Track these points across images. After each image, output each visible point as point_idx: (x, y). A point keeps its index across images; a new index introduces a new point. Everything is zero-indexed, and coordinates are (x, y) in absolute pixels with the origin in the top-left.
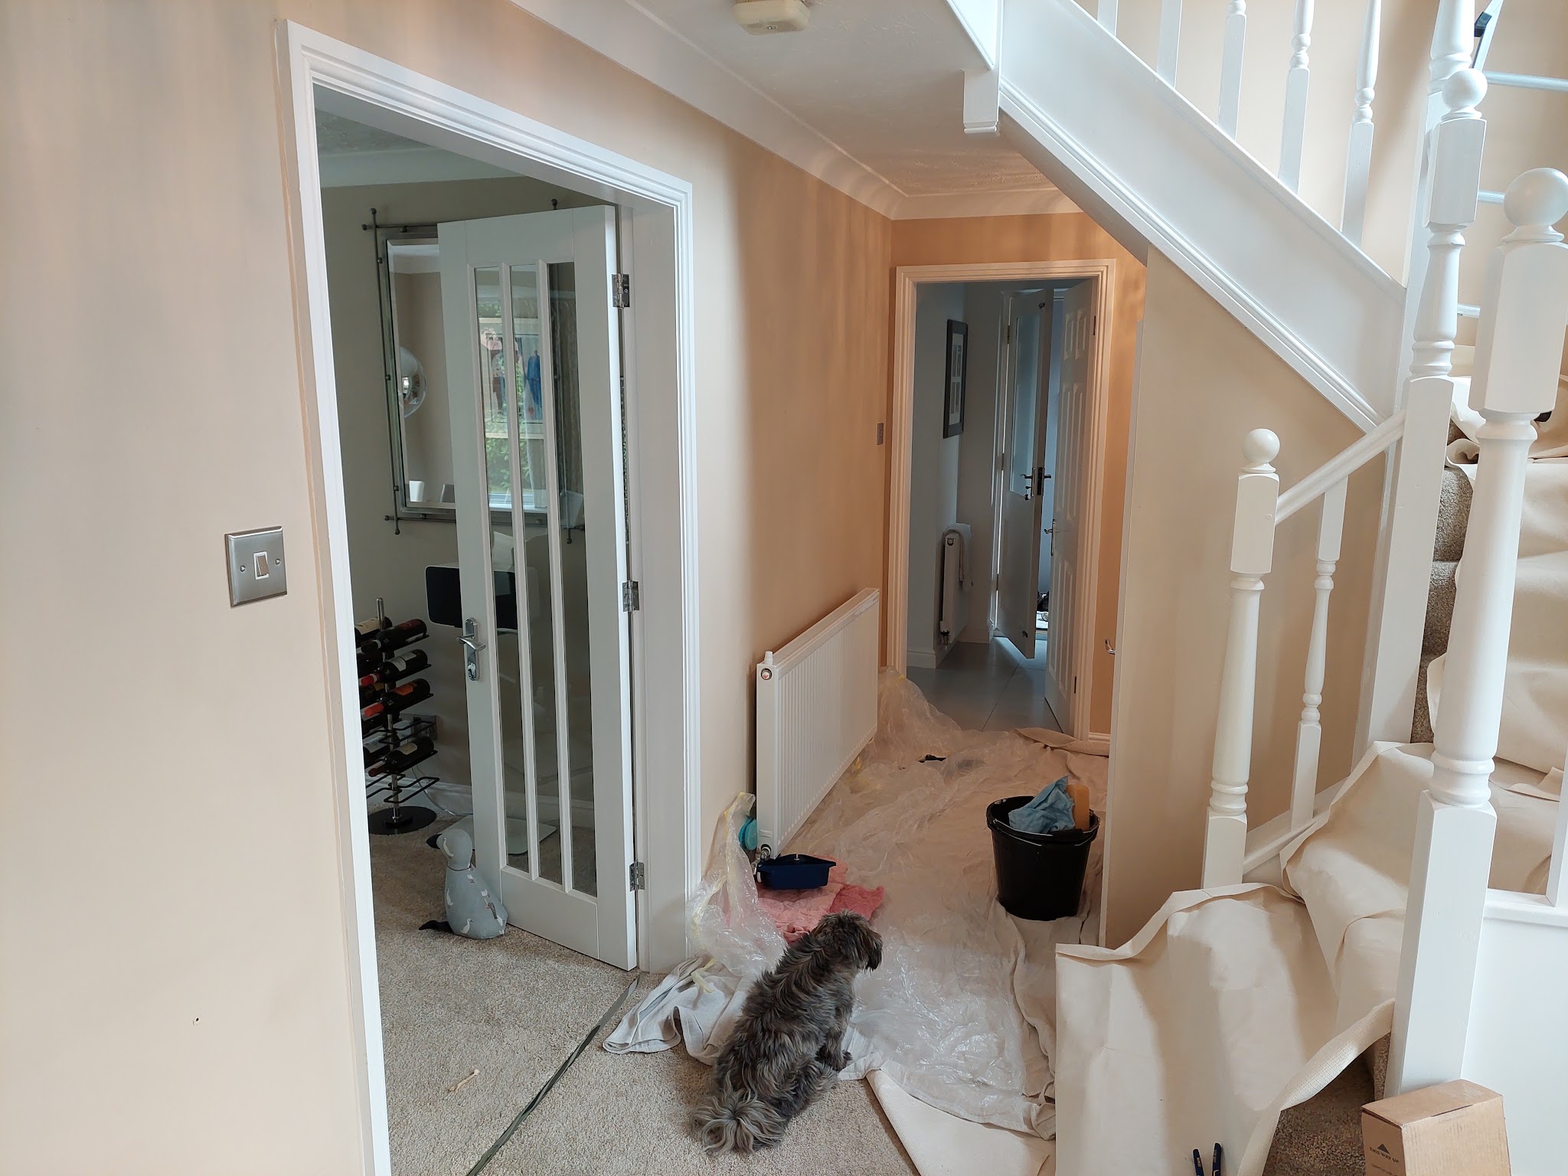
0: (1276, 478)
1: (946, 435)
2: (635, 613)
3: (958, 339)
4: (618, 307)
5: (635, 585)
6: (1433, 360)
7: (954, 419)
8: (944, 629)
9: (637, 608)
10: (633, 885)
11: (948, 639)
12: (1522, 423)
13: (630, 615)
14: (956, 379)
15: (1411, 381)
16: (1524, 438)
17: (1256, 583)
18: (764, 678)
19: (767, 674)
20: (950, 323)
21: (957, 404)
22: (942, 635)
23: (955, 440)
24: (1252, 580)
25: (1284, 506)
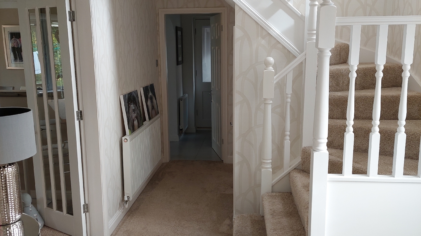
0: (274, 71)
1: (178, 64)
2: (81, 121)
3: (179, 33)
4: (71, 21)
5: (81, 112)
6: (312, 37)
7: (180, 59)
8: (181, 128)
9: (82, 119)
10: (84, 212)
11: (182, 131)
12: (327, 51)
13: (79, 122)
14: (180, 46)
15: (307, 42)
16: (328, 55)
17: (270, 101)
18: (125, 142)
19: (126, 140)
20: (176, 28)
21: (180, 54)
22: (180, 131)
23: (180, 66)
24: (269, 100)
25: (276, 79)
